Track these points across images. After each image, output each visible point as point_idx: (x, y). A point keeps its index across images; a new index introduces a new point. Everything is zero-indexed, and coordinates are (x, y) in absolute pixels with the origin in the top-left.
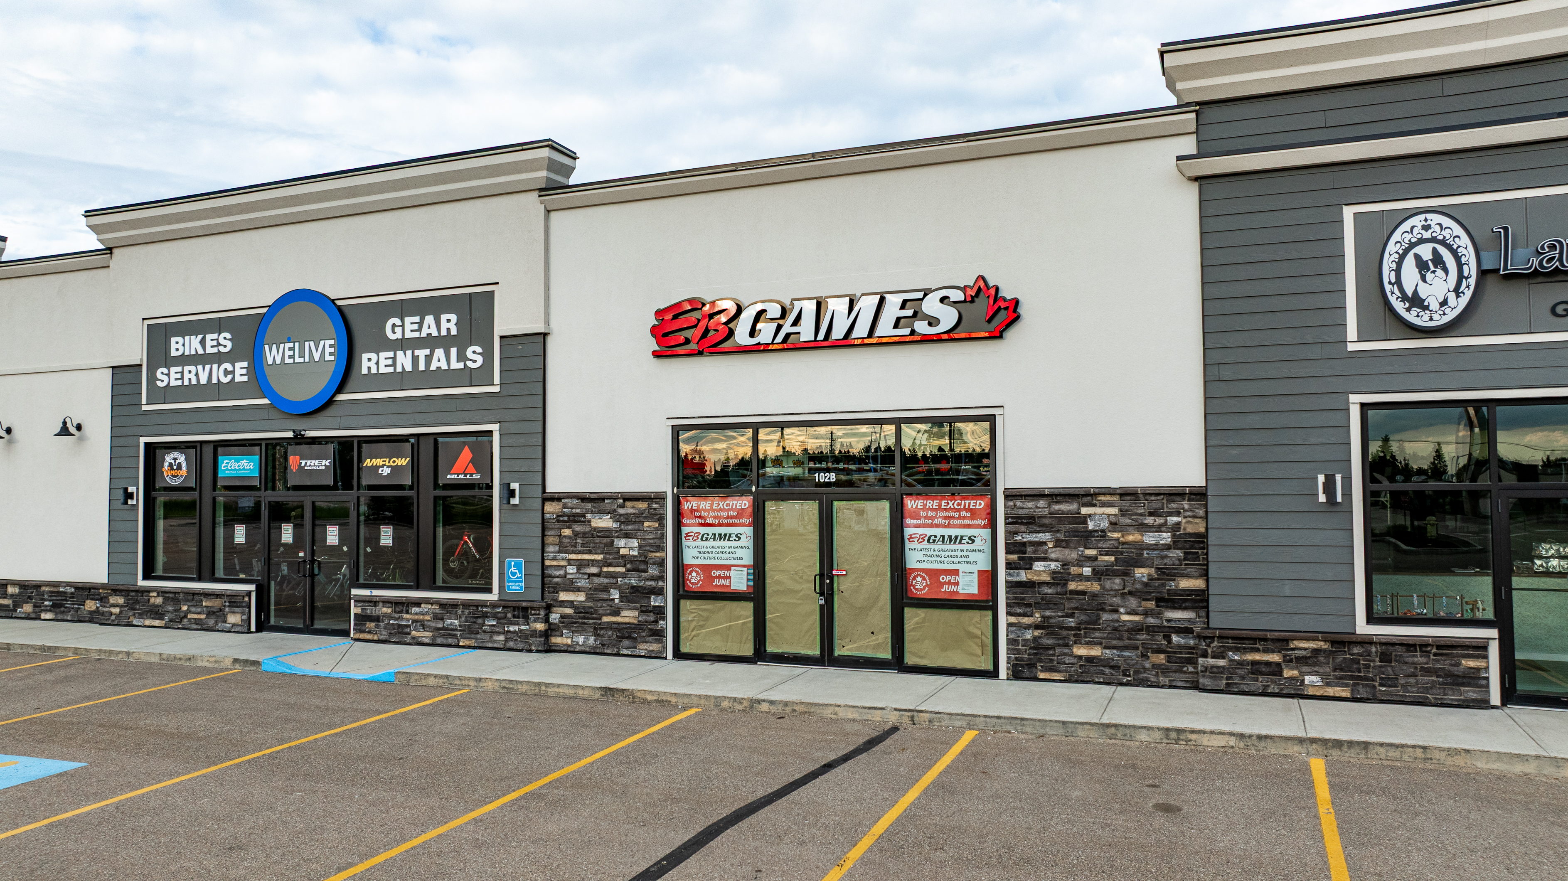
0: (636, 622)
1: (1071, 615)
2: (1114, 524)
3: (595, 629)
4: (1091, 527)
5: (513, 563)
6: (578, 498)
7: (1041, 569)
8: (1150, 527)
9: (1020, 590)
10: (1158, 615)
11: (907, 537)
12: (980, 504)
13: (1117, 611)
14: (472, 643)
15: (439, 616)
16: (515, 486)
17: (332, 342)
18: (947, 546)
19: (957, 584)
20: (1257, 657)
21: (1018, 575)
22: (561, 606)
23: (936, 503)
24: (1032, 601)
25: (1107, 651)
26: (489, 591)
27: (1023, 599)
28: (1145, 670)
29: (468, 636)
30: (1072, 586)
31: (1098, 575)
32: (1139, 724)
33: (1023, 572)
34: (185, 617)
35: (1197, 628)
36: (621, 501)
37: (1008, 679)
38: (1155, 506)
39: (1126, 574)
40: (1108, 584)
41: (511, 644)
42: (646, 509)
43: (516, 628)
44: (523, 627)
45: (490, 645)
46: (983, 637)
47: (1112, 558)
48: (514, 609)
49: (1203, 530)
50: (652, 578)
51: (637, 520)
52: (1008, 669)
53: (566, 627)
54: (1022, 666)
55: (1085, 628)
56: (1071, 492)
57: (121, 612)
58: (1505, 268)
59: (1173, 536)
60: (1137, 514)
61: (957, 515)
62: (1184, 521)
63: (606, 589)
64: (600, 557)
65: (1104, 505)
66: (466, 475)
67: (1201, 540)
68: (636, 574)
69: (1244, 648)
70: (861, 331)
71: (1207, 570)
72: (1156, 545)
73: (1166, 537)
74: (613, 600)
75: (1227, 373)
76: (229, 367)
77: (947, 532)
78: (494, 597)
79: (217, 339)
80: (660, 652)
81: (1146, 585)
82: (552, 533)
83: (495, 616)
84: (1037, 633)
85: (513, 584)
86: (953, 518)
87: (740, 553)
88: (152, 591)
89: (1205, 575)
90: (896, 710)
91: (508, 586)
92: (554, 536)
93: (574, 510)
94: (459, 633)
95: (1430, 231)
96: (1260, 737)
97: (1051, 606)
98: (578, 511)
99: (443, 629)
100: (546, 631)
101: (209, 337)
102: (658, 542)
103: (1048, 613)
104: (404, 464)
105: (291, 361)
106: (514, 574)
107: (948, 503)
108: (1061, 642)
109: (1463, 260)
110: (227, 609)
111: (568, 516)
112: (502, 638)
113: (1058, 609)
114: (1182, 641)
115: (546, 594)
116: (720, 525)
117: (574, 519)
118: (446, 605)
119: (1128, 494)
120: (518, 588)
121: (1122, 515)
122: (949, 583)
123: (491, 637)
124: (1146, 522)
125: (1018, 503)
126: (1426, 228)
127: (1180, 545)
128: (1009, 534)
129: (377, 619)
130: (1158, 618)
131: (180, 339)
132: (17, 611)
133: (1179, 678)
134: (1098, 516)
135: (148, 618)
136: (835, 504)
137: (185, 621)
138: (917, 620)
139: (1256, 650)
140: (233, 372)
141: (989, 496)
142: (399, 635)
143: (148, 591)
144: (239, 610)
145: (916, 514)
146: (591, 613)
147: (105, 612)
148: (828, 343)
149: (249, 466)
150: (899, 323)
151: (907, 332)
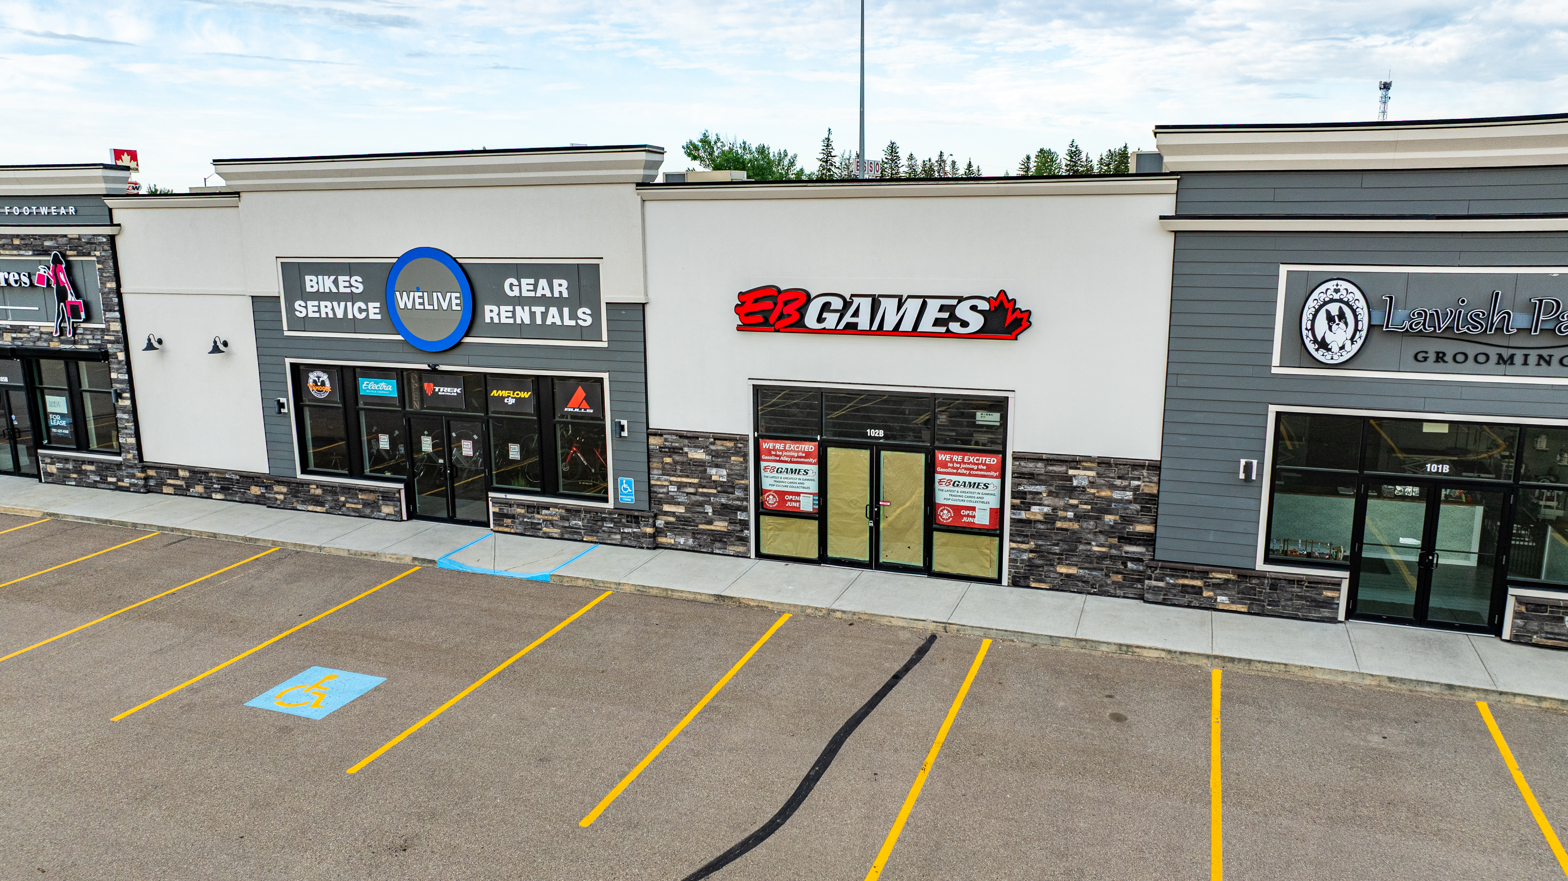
0: (726, 530)
1: (1057, 545)
2: (1092, 484)
3: (693, 533)
4: (1075, 484)
5: (624, 481)
6: (677, 435)
7: (1036, 512)
8: (1118, 487)
9: (1021, 524)
10: (1118, 548)
11: (937, 480)
12: (993, 460)
13: (1090, 544)
14: (594, 539)
15: (566, 518)
16: (624, 422)
17: (458, 295)
18: (967, 489)
19: (974, 517)
20: (1186, 582)
21: (1019, 514)
22: (665, 515)
23: (960, 457)
24: (1029, 533)
25: (1081, 571)
26: (606, 500)
27: (1023, 531)
28: (1107, 585)
29: (590, 534)
30: (1059, 524)
31: (1078, 518)
32: (1101, 640)
33: (1023, 513)
34: (344, 505)
35: (1145, 558)
36: (712, 440)
37: (1008, 586)
38: (1123, 472)
39: (1098, 518)
40: (1085, 525)
41: (626, 542)
42: (732, 447)
43: (630, 530)
44: (635, 530)
45: (609, 542)
46: (992, 555)
47: (1089, 507)
48: (628, 516)
49: (1155, 492)
50: (738, 499)
51: (726, 455)
52: (1009, 579)
53: (669, 531)
54: (1019, 577)
55: (1067, 554)
56: (1062, 458)
57: (285, 498)
58: (1387, 327)
59: (1134, 494)
60: (1109, 477)
61: (975, 467)
62: (1143, 484)
63: (701, 504)
64: (696, 481)
65: (1085, 469)
66: (580, 409)
67: (1154, 499)
68: (725, 495)
69: (1178, 576)
70: (907, 326)
71: (1156, 520)
72: (1121, 499)
73: (1129, 495)
74: (707, 513)
75: (1183, 381)
76: (364, 307)
77: (968, 479)
78: (610, 505)
79: (349, 281)
80: (745, 553)
81: (1112, 527)
82: (656, 460)
83: (612, 520)
84: (1031, 555)
85: (626, 497)
86: (972, 469)
87: (807, 484)
88: (312, 484)
89: (1155, 522)
90: (933, 622)
91: (621, 498)
92: (658, 463)
93: (673, 444)
94: (583, 531)
95: (1339, 294)
97: (1043, 537)
98: (677, 445)
99: (569, 527)
100: (654, 533)
101: (341, 279)
102: (743, 473)
103: (1040, 543)
104: (527, 397)
105: (422, 307)
106: (626, 489)
107: (969, 459)
108: (1048, 563)
109: (1359, 317)
110: (381, 502)
111: (669, 448)
112: (618, 537)
113: (1048, 540)
114: (1135, 567)
115: (653, 505)
116: (791, 462)
117: (673, 451)
118: (571, 509)
119: (1104, 463)
120: (629, 500)
121: (1098, 477)
122: (968, 516)
123: (609, 536)
124: (1115, 483)
125: (1023, 464)
126: (1337, 291)
127: (1138, 501)
128: (1014, 485)
129: (513, 517)
130: (1119, 550)
131: (314, 278)
132: (189, 490)
133: (1130, 592)
134: (1081, 477)
135: (311, 505)
136: (883, 453)
137: (344, 509)
138: (943, 540)
139: (1187, 577)
140: (367, 310)
141: (1001, 456)
142: (532, 530)
143: (308, 483)
144: (391, 503)
145: (945, 465)
146: (690, 522)
147: (271, 498)
148: (880, 331)
149: (386, 388)
150: (937, 322)
151: (943, 329)
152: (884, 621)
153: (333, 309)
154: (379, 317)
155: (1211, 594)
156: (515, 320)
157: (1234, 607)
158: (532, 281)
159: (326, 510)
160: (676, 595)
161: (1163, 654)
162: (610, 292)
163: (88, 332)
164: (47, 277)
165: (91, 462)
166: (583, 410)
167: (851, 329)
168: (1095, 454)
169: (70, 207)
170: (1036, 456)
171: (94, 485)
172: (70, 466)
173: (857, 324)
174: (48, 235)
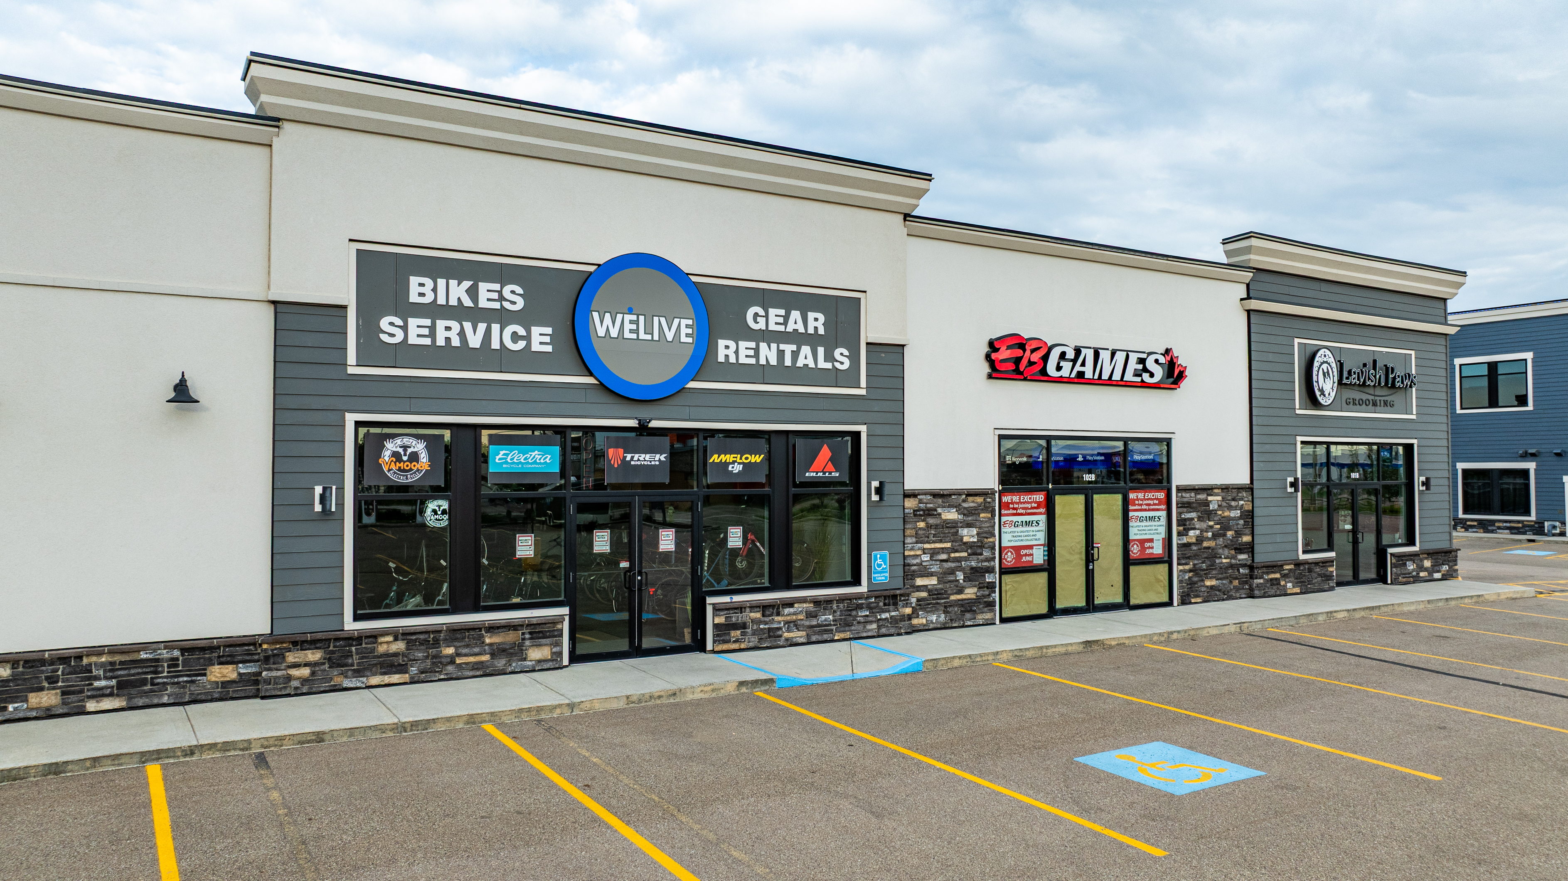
0: (975, 597)
1: (1203, 563)
2: (1219, 506)
3: (945, 607)
4: (1211, 509)
5: (878, 556)
6: (931, 495)
7: (1192, 535)
8: (1233, 507)
9: (1184, 549)
10: (1234, 557)
11: (1129, 518)
12: (1161, 495)
13: (1221, 557)
14: (848, 635)
15: (813, 614)
17: (690, 322)
18: (1147, 523)
19: (1153, 548)
20: (1273, 576)
22: (918, 591)
23: (1144, 494)
24: (1189, 555)
25: (1218, 582)
26: (859, 583)
27: (1185, 554)
28: (1231, 590)
29: (842, 629)
30: (1205, 544)
31: (1215, 536)
33: (1184, 538)
34: (452, 662)
35: (1249, 563)
36: (964, 497)
37: (1177, 606)
38: (1234, 495)
40: (1218, 542)
41: (884, 631)
42: (982, 503)
43: (888, 615)
44: (893, 614)
45: (865, 635)
46: (1164, 581)
47: (1218, 526)
48: (885, 597)
49: (1252, 508)
50: (986, 560)
51: (976, 512)
52: (1178, 599)
53: (921, 609)
54: (1185, 596)
55: (1210, 569)
56: (1206, 487)
59: (1241, 512)
60: (1228, 500)
61: (1152, 503)
62: (1245, 503)
63: (952, 572)
64: (949, 545)
65: (1217, 495)
66: (824, 473)
67: (1251, 514)
68: (975, 557)
69: (1269, 572)
70: (1117, 376)
71: (1253, 530)
72: (1235, 517)
73: (1238, 513)
74: (958, 581)
75: (1260, 421)
76: (522, 332)
77: (1148, 514)
78: (863, 588)
79: (500, 292)
80: (991, 619)
81: (1231, 541)
82: (910, 526)
83: (869, 607)
84: (1191, 574)
85: (879, 575)
86: (1150, 505)
87: (1038, 535)
88: (384, 635)
89: (1253, 533)
91: (874, 578)
92: (912, 529)
93: (929, 506)
94: (834, 628)
95: (1326, 358)
97: (1196, 557)
98: (931, 505)
99: (819, 626)
100: (910, 614)
101: (483, 287)
102: (991, 529)
103: (1195, 562)
104: (758, 461)
105: (634, 336)
106: (879, 566)
107: (1148, 495)
108: (1200, 579)
109: (1334, 374)
110: (527, 643)
111: (923, 510)
112: (874, 626)
113: (1199, 559)
114: (1245, 571)
115: (906, 581)
116: (1026, 514)
117: (929, 513)
118: (821, 601)
119: (1225, 488)
120: (883, 578)
121: (1223, 501)
122: (1149, 548)
123: (865, 627)
124: (1231, 504)
125: (1184, 494)
126: (1324, 356)
127: (1243, 517)
128: (1179, 514)
129: (743, 626)
130: (1235, 559)
131: (426, 281)
133: (1243, 593)
134: (1215, 500)
135: (374, 674)
136: (1095, 496)
137: (450, 668)
138: (1135, 574)
139: (1272, 573)
140: (528, 338)
141: (1167, 490)
142: (772, 639)
143: (374, 636)
144: (548, 641)
145: (1134, 503)
146: (942, 594)
147: (276, 678)
148: (1099, 382)
149: (544, 459)
150: (1136, 373)
151: (1139, 379)
153: (462, 334)
154: (549, 349)
155: (1284, 583)
156: (758, 360)
157: (1294, 590)
158: (782, 312)
159: (412, 678)
161: (1345, 613)
162: (870, 329)
166: (827, 475)
167: (1081, 377)
168: (1219, 483)
170: (1191, 488)
173: (1084, 373)
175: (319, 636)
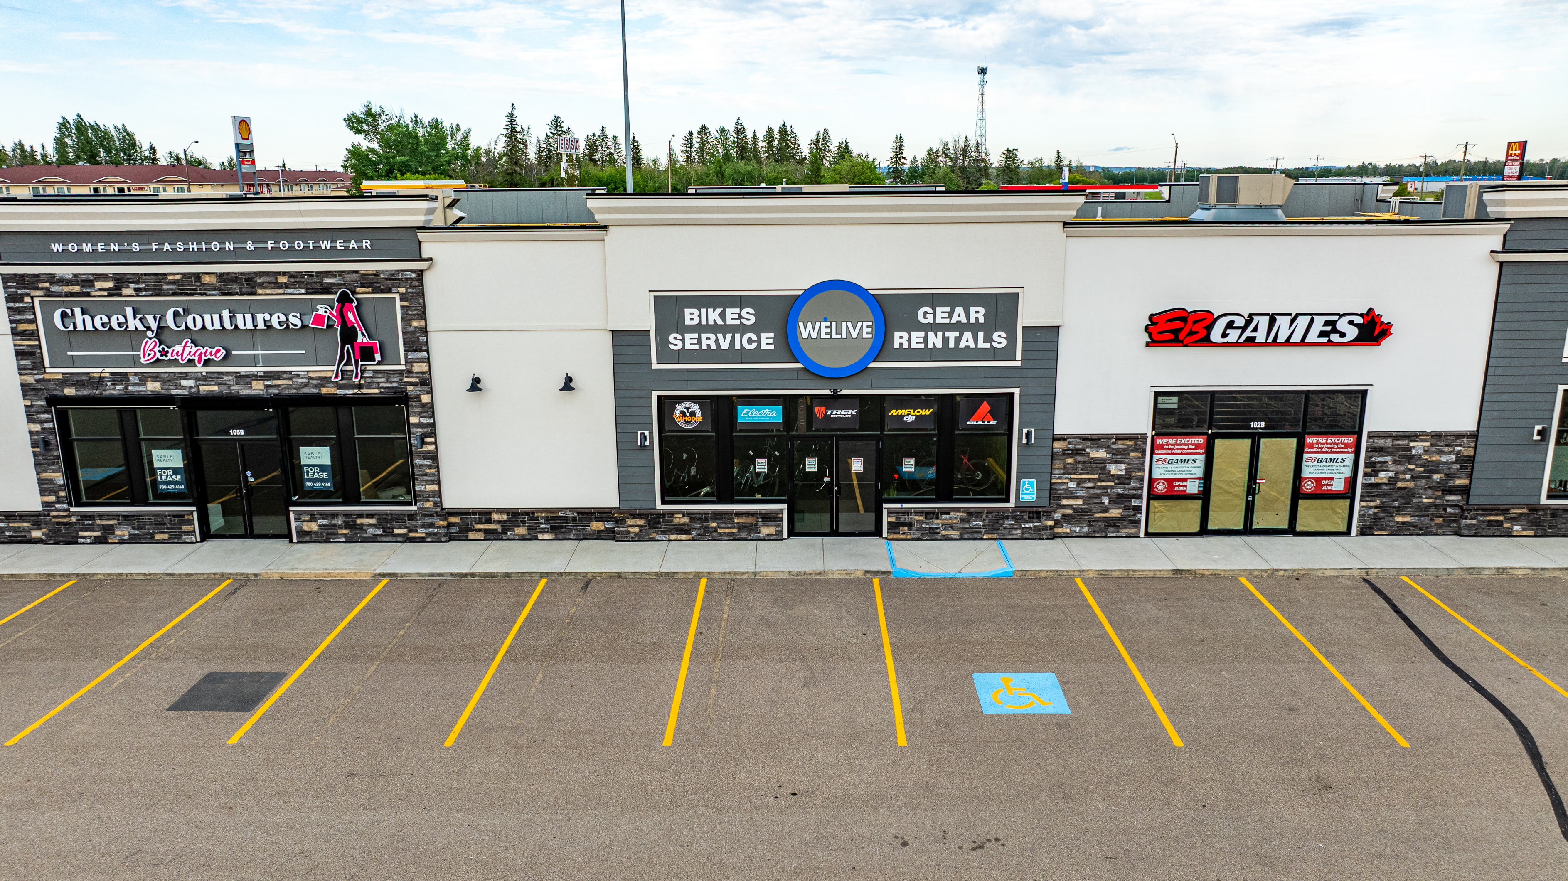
0: (1120, 516)
1: (1395, 501)
2: (1426, 452)
3: (1089, 522)
4: (1413, 453)
5: (1027, 483)
6: (1080, 438)
7: (1383, 476)
8: (1445, 453)
9: (1370, 488)
10: (1442, 498)
11: (1304, 459)
12: (1350, 440)
13: (1421, 497)
14: (995, 536)
15: (966, 520)
16: (1032, 431)
17: (870, 324)
18: (1328, 464)
19: (1332, 485)
20: (1492, 518)
21: (1370, 480)
22: (1063, 509)
23: (1325, 439)
24: (1376, 494)
25: (1413, 518)
26: (1007, 500)
27: (1370, 493)
28: (1431, 526)
29: (990, 532)
30: (1399, 485)
31: (1414, 478)
32: (1485, 567)
33: (1373, 478)
34: (716, 531)
35: (1461, 504)
36: (1113, 440)
37: (1356, 536)
38: (1450, 441)
39: (1429, 477)
40: (1418, 483)
41: (1027, 535)
42: (1131, 445)
43: (1031, 525)
44: (1036, 524)
45: (1009, 537)
46: (1343, 514)
47: (1423, 469)
48: (1030, 513)
50: (1134, 489)
51: (1125, 452)
52: (1357, 530)
53: (1065, 522)
54: (1366, 528)
55: (1403, 507)
56: (1406, 434)
57: (641, 531)
59: (1456, 457)
60: (1439, 445)
61: (1336, 446)
62: (1463, 449)
63: (1098, 496)
64: (1096, 476)
65: (1422, 441)
66: (984, 422)
67: (1471, 459)
68: (1121, 486)
69: (1486, 514)
70: (1297, 338)
71: (1472, 475)
72: (1447, 462)
73: (1453, 458)
74: (1104, 503)
75: (1499, 371)
76: (754, 337)
77: (1329, 456)
78: (1013, 504)
79: (740, 314)
80: (1136, 533)
81: (1438, 483)
82: (1059, 461)
83: (1014, 518)
84: (1376, 510)
85: (1027, 496)
86: (1333, 448)
87: (1194, 471)
88: (676, 514)
89: (1470, 477)
91: (1022, 498)
92: (1060, 464)
93: (1077, 447)
94: (983, 531)
96: (1542, 569)
97: (1386, 496)
98: (1080, 447)
99: (970, 528)
100: (1053, 525)
102: (1140, 466)
103: (1384, 500)
104: (928, 414)
105: (828, 336)
106: (1027, 489)
107: (1332, 440)
108: (1389, 515)
110: (760, 524)
111: (1072, 450)
112: (1019, 532)
113: (1390, 498)
114: (1453, 511)
115: (1052, 501)
116: (1182, 454)
117: (1076, 452)
118: (972, 512)
119: (1437, 436)
120: (1030, 498)
121: (1431, 446)
122: (1327, 485)
123: (1010, 532)
124: (1443, 450)
125: (1376, 440)
127: (1459, 462)
128: (1368, 457)
129: (910, 524)
130: (1442, 500)
131: (695, 311)
132: (506, 533)
133: (1449, 530)
134: (1418, 447)
135: (673, 534)
136: (1262, 440)
137: (715, 534)
138: (1305, 506)
139: (1492, 515)
140: (758, 341)
141: (1356, 436)
142: (931, 534)
143: (672, 514)
144: (773, 523)
145: (1311, 446)
146: (1087, 512)
147: (622, 531)
148: (1275, 343)
149: (772, 415)
150: (1322, 334)
151: (1325, 340)
152: (1319, 573)
153: (717, 341)
154: (772, 347)
155: (1509, 525)
156: (926, 345)
157: (1525, 533)
158: (948, 309)
159: (693, 538)
160: (1137, 574)
161: (1529, 572)
162: (1027, 317)
163: (380, 375)
164: (329, 317)
165: (370, 515)
166: (986, 423)
167: (1251, 341)
168: (1429, 429)
169: (364, 241)
170: (1387, 434)
171: (374, 539)
172: (340, 522)
173: (1255, 338)
174: (330, 272)
175: (643, 512)
